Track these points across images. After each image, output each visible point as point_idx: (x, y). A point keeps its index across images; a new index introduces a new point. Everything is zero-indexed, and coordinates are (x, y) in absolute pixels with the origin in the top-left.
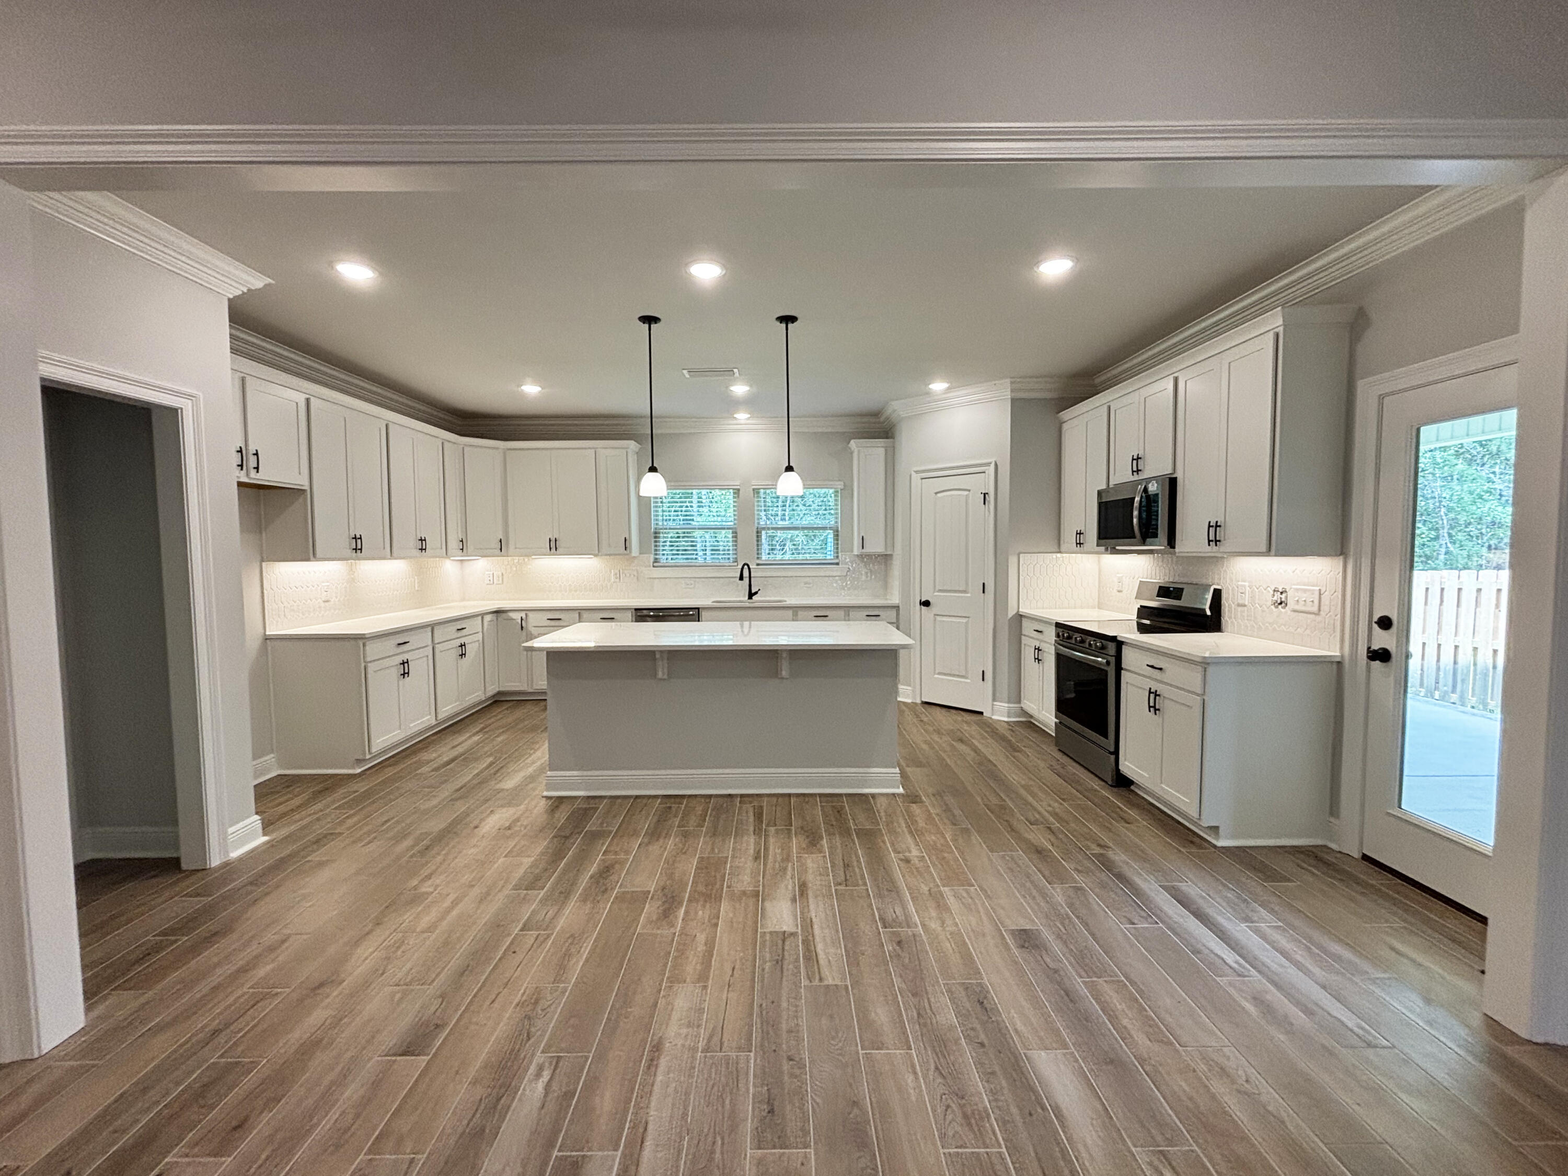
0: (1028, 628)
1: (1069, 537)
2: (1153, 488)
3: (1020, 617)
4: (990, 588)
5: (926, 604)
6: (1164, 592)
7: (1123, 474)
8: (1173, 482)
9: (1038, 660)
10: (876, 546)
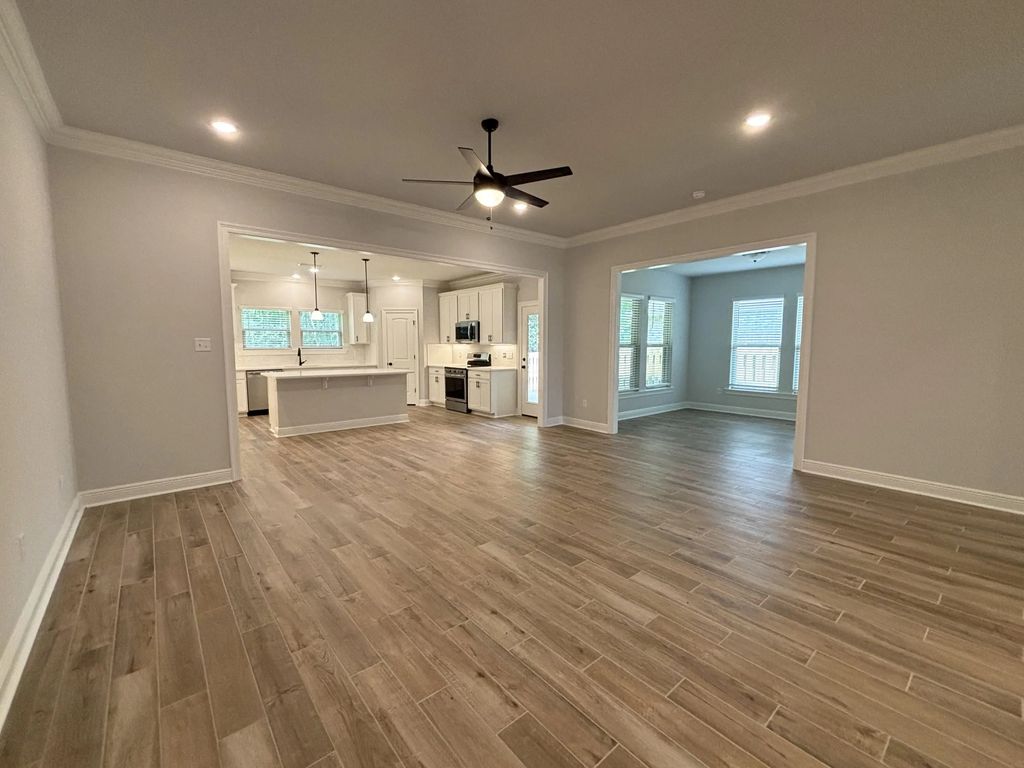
0: (431, 371)
1: (444, 339)
2: (473, 324)
3: (428, 367)
4: (417, 357)
5: (391, 364)
6: (475, 356)
7: (463, 319)
8: (479, 323)
9: (437, 381)
10: (363, 340)
